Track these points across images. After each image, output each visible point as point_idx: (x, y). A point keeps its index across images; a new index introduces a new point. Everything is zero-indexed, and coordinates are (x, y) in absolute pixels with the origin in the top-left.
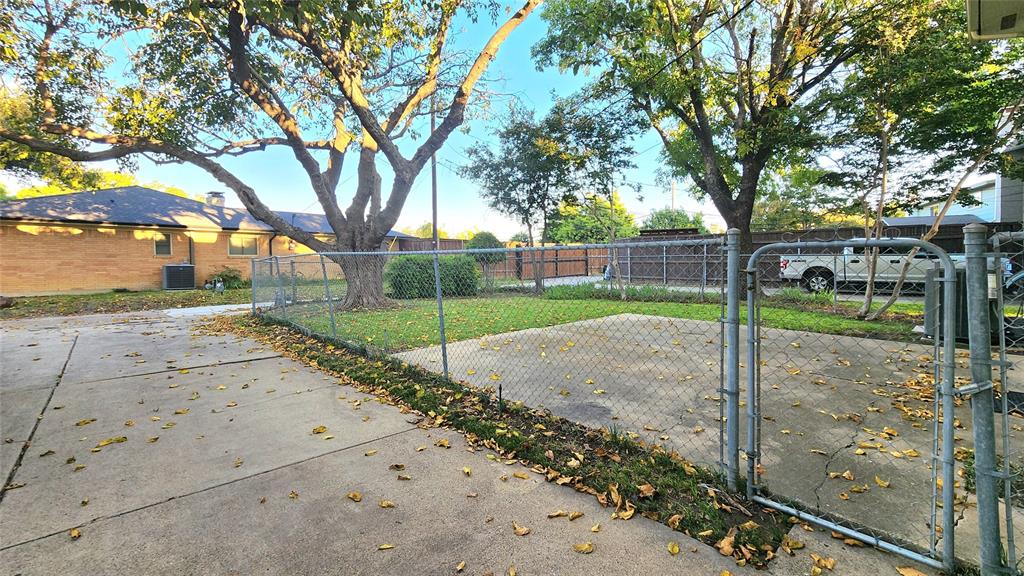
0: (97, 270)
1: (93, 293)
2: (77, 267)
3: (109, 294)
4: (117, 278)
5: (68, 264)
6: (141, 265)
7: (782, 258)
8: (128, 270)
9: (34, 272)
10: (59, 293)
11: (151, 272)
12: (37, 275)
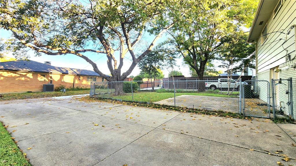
0: (22, 86)
1: (21, 93)
2: (16, 85)
3: (26, 93)
4: (28, 88)
5: (13, 84)
6: (36, 84)
7: (206, 83)
8: (32, 86)
9: (2, 86)
10: (10, 93)
11: (39, 86)
12: (3, 87)
